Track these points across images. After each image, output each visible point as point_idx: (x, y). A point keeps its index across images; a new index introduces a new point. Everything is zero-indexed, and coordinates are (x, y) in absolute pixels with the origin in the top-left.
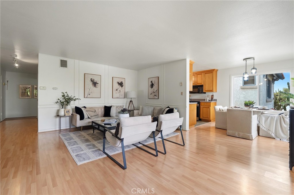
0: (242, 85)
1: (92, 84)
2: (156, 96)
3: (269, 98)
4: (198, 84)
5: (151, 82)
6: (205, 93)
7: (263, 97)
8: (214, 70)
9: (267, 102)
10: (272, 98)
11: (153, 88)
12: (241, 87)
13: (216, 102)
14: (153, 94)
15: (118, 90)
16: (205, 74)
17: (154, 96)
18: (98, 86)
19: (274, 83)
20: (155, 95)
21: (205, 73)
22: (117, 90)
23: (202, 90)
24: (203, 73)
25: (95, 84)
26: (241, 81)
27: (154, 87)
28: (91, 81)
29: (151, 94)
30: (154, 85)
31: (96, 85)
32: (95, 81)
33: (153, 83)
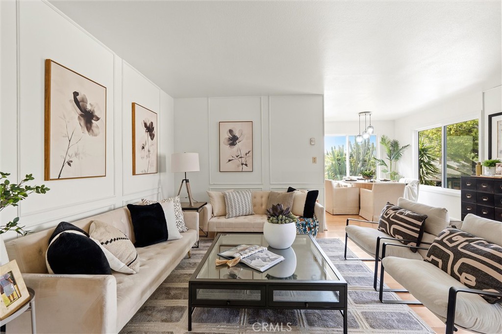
1: (77, 116)
2: (246, 165)
5: (231, 131)
11: (236, 147)
14: (238, 162)
15: (146, 148)
17: (238, 166)
18: (97, 127)
20: (242, 164)
22: (143, 148)
25: (88, 117)
27: (239, 145)
28: (77, 102)
29: (230, 161)
30: (240, 139)
31: (91, 123)
32: (89, 107)
33: (237, 134)
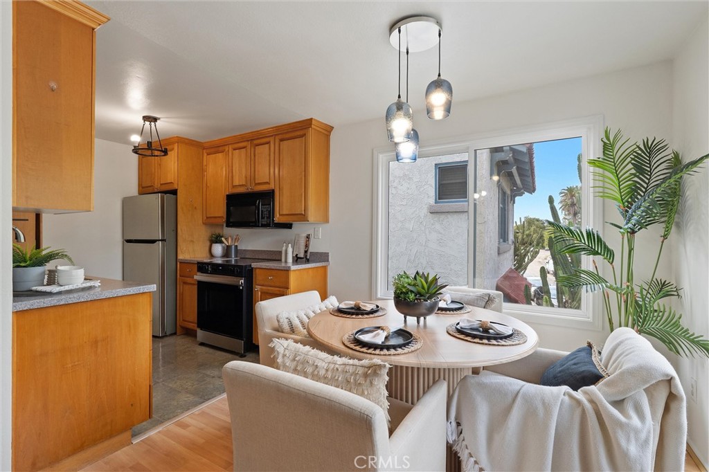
0: (432, 201)
3: (504, 241)
4: (256, 184)
6: (288, 226)
7: (491, 241)
8: (307, 123)
9: (499, 254)
10: (510, 242)
12: (431, 206)
13: (325, 268)
16: (282, 140)
19: (514, 203)
21: (280, 137)
23: (271, 213)
24: (272, 140)
26: (431, 186)
